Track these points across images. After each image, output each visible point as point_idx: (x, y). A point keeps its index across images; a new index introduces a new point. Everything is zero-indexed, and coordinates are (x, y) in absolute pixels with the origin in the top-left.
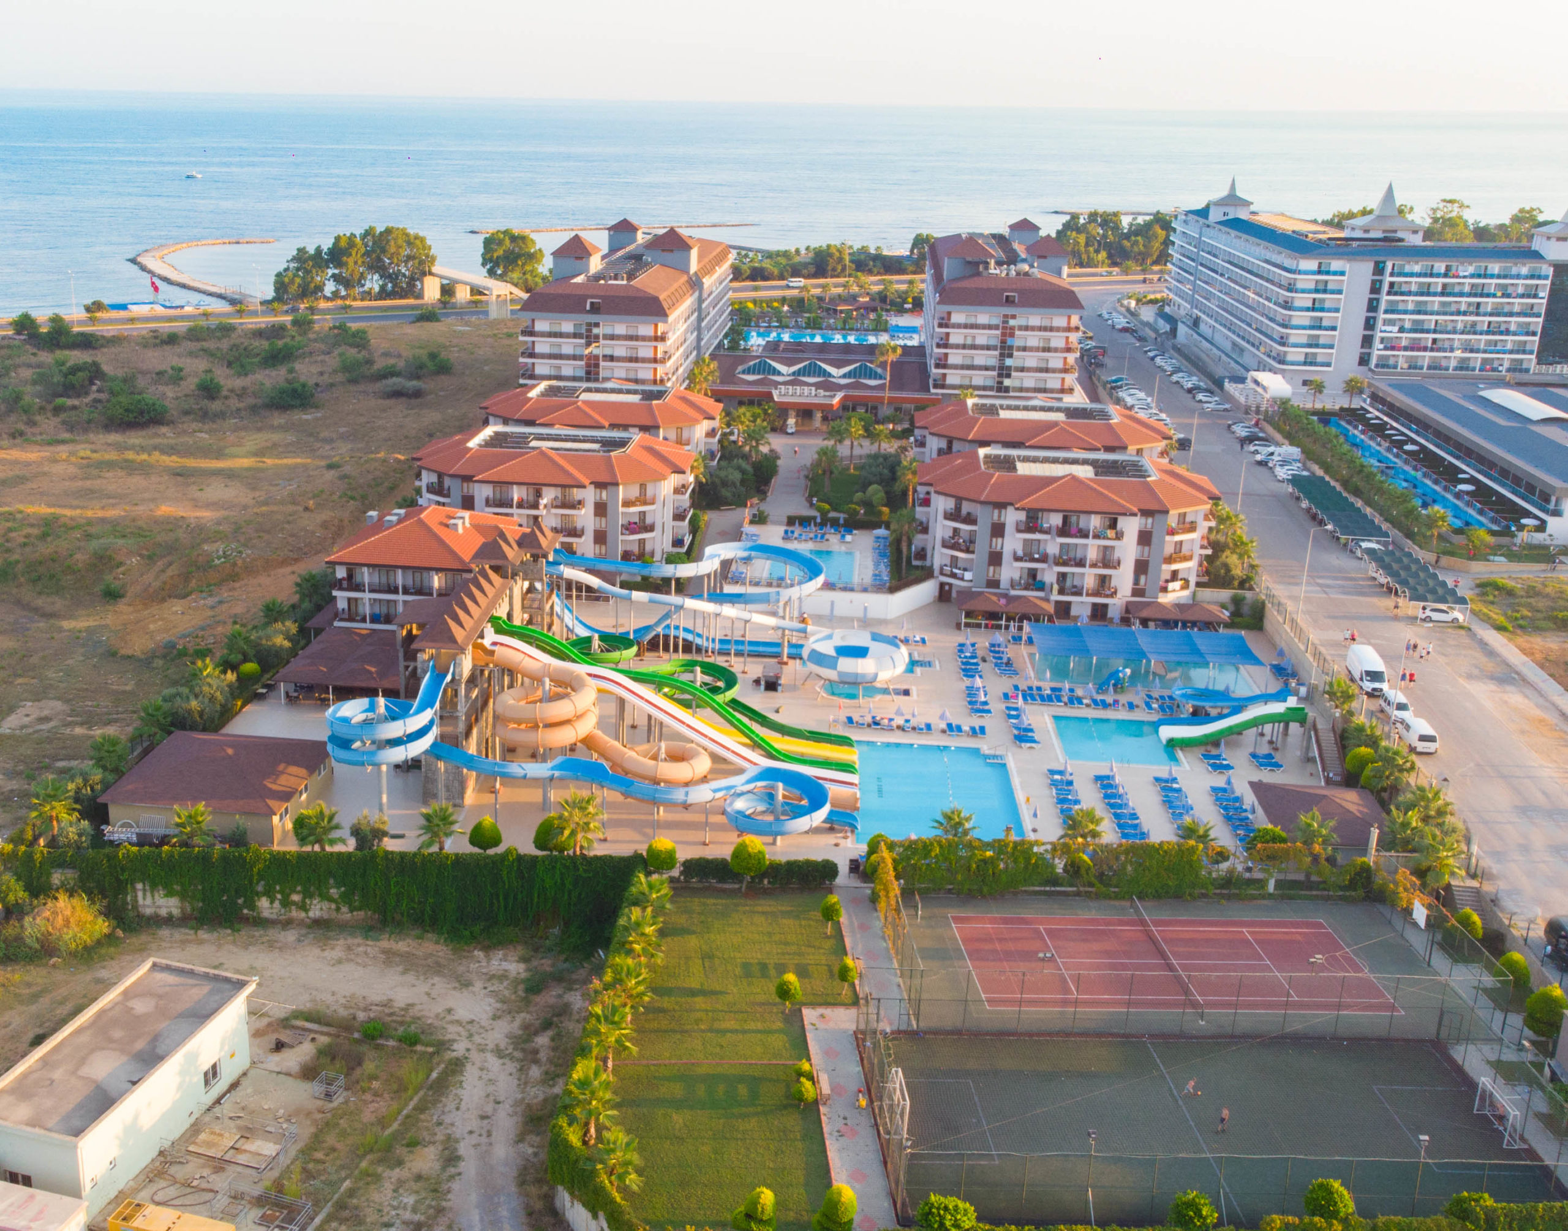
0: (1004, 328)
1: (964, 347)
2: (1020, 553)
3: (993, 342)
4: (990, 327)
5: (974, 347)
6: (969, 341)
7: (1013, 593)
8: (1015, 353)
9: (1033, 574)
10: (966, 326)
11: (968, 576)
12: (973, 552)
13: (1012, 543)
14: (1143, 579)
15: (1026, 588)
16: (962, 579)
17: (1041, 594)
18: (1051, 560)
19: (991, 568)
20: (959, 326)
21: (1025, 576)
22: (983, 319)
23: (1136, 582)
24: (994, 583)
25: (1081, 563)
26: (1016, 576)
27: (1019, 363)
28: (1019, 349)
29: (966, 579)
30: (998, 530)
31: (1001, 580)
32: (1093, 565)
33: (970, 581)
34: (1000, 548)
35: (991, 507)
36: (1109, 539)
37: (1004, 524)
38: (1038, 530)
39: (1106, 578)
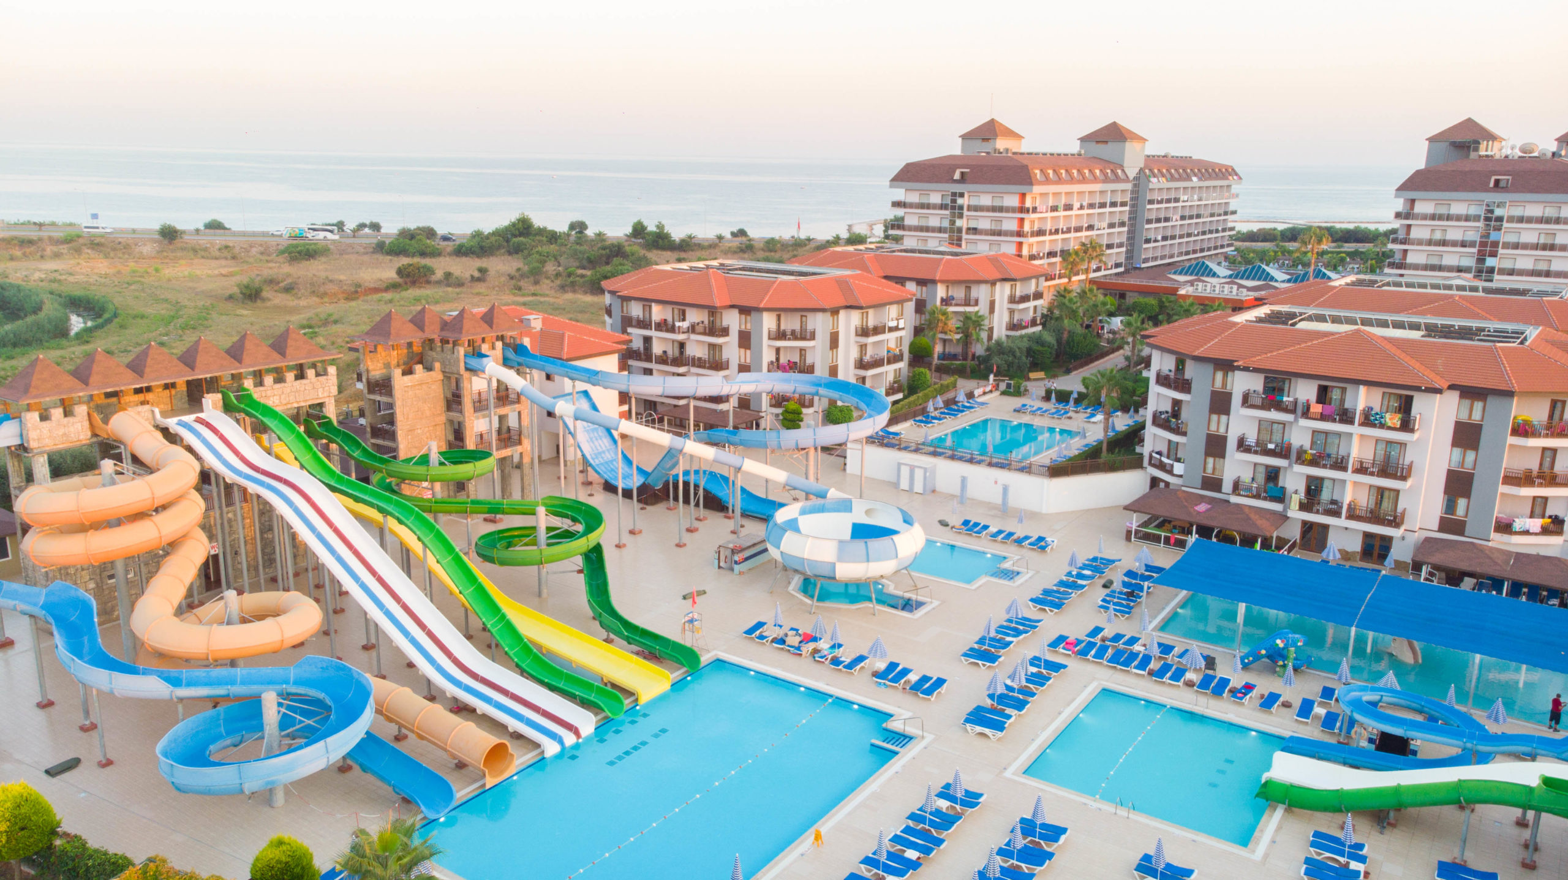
0: (1487, 219)
1: (1430, 242)
2: (1251, 440)
3: (1473, 236)
4: (1467, 218)
5: (1444, 243)
6: (1438, 236)
7: (1234, 499)
8: (1501, 251)
9: (1273, 475)
10: (1433, 217)
11: (1178, 468)
12: (1184, 434)
13: (1241, 423)
14: (1462, 503)
15: (1257, 496)
16: (1170, 472)
17: (1277, 507)
18: (1294, 456)
19: (1210, 460)
20: (1425, 217)
21: (1261, 478)
22: (1458, 209)
23: (1450, 507)
24: (1213, 483)
25: (1340, 465)
26: (1246, 476)
27: (1507, 264)
28: (1506, 246)
29: (1176, 472)
30: (1220, 403)
31: (1221, 480)
32: (1361, 470)
33: (1181, 476)
34: (1222, 430)
35: (1210, 368)
36: (1389, 428)
37: (1230, 394)
38: (1280, 407)
39: (1386, 494)
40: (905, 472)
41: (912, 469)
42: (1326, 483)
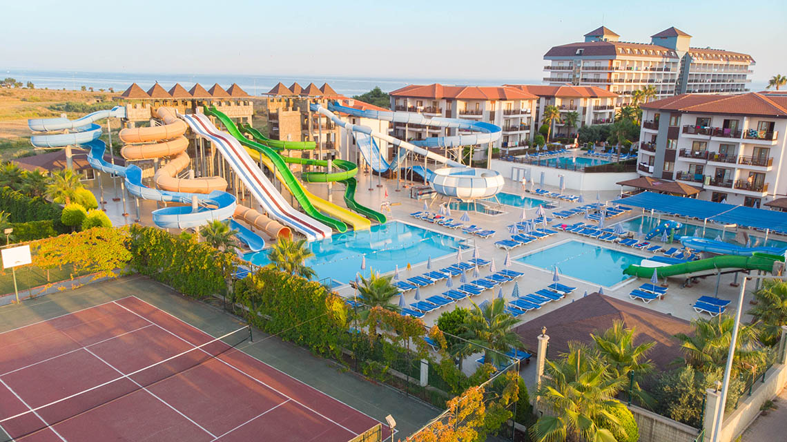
2: (688, 152)
9: (700, 169)
11: (651, 169)
12: (655, 151)
13: (684, 142)
15: (690, 180)
16: (648, 171)
17: (699, 185)
18: (709, 157)
19: (667, 164)
21: (693, 170)
24: (668, 175)
25: (732, 160)
26: (685, 170)
29: (650, 171)
30: (673, 134)
31: (672, 173)
32: (745, 162)
33: (652, 173)
34: (674, 148)
35: (668, 115)
36: (760, 139)
37: (679, 128)
38: (703, 132)
39: (759, 176)
40: (515, 171)
41: (519, 169)
42: (727, 171)
